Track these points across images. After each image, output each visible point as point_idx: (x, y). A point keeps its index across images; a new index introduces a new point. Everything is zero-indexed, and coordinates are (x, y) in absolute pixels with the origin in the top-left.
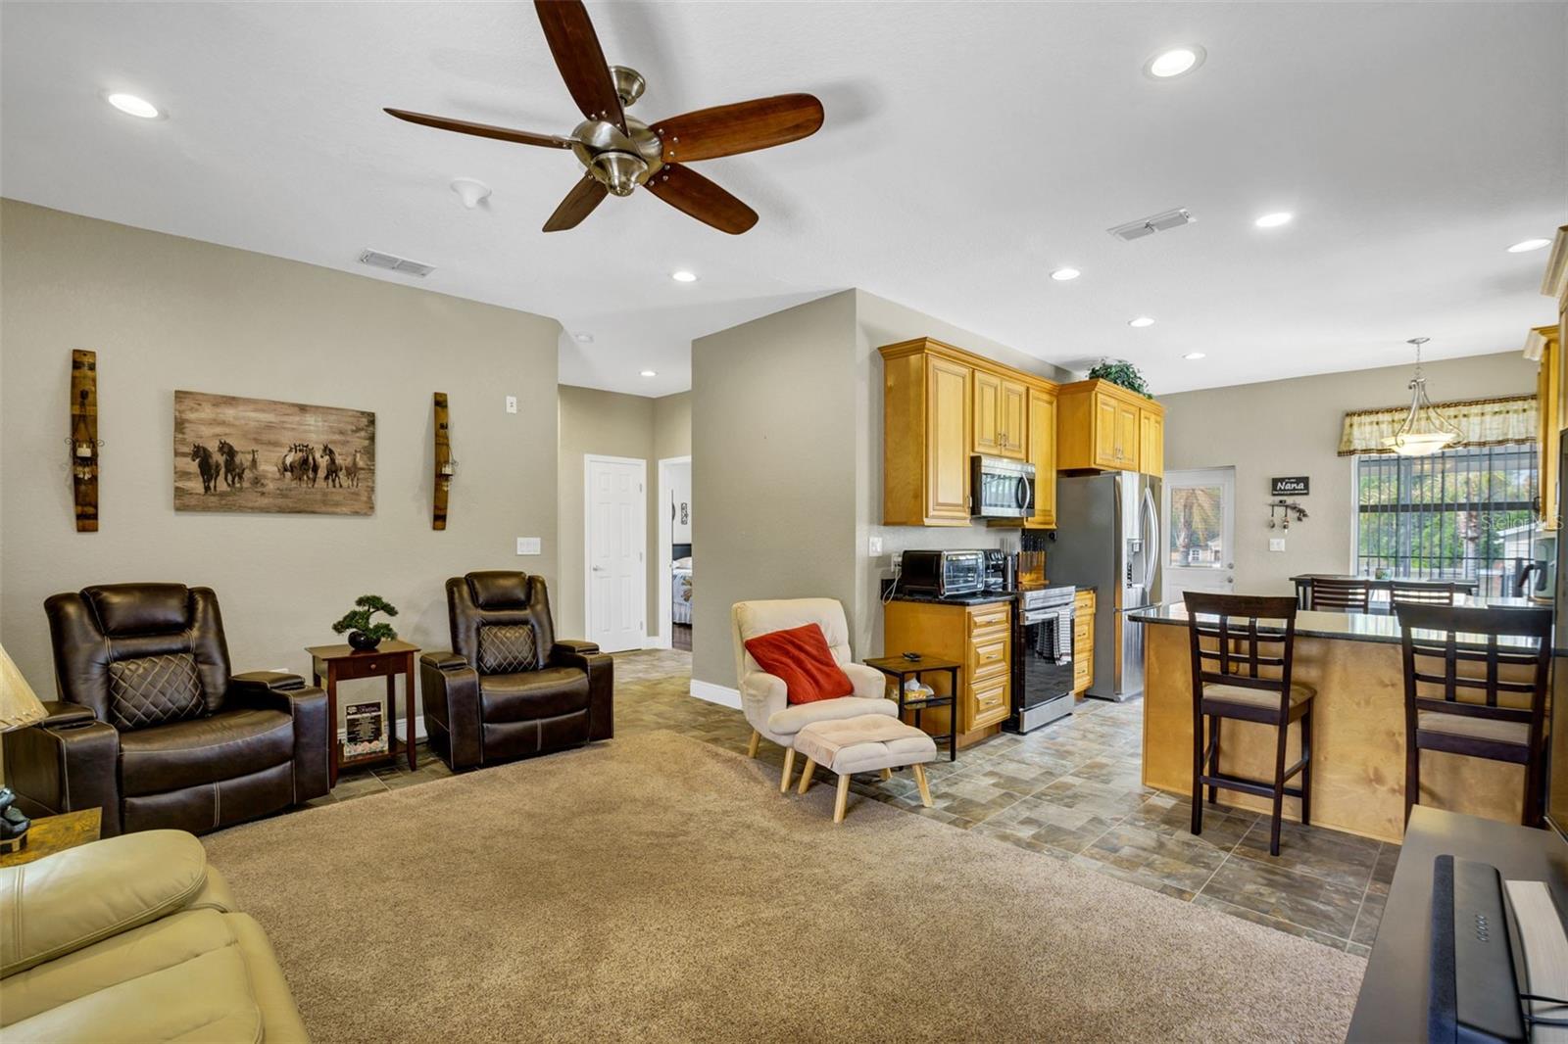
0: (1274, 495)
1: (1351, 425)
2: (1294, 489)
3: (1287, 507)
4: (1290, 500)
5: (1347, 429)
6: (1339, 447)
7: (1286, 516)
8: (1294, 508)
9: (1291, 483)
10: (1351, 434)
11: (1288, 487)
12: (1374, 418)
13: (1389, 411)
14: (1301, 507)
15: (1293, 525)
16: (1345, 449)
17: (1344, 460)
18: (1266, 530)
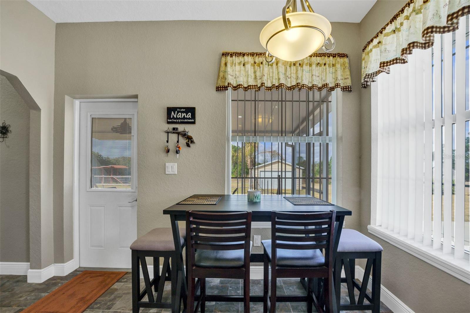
0: (168, 123)
1: (226, 64)
2: (184, 118)
3: (179, 134)
4: (181, 128)
5: (223, 68)
6: (217, 83)
7: (178, 142)
8: (184, 135)
9: (182, 112)
10: (225, 72)
11: (180, 115)
12: (241, 59)
13: (252, 54)
14: (189, 134)
15: (184, 150)
16: (222, 85)
17: (220, 95)
18: (163, 155)
